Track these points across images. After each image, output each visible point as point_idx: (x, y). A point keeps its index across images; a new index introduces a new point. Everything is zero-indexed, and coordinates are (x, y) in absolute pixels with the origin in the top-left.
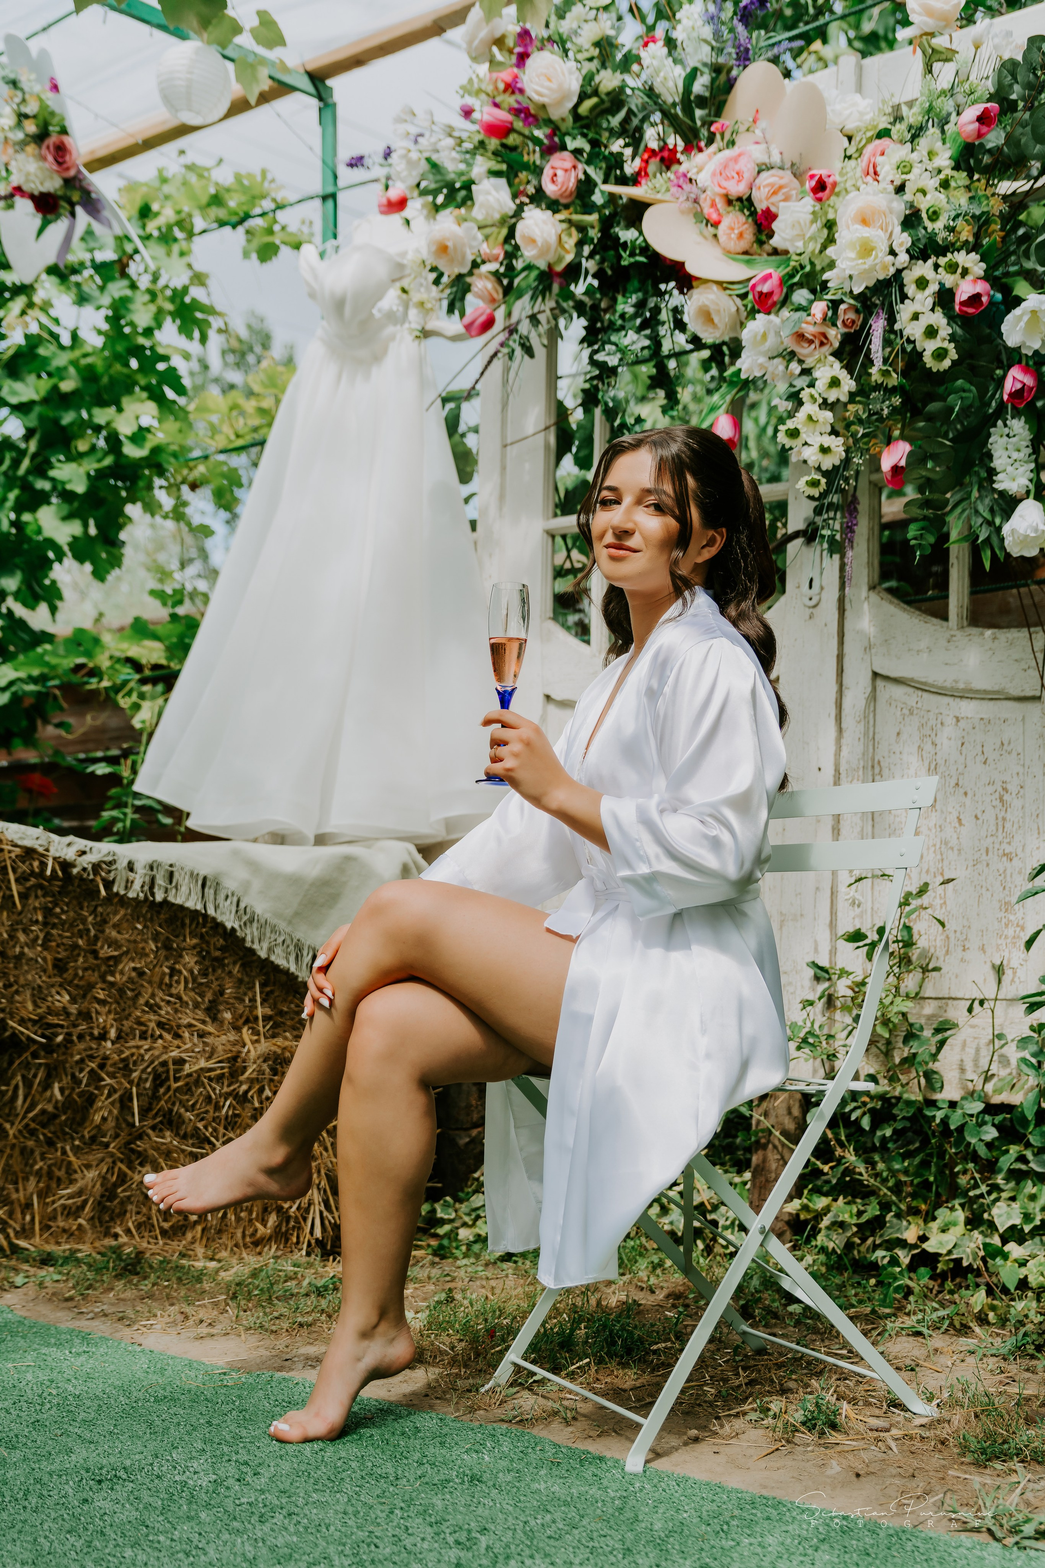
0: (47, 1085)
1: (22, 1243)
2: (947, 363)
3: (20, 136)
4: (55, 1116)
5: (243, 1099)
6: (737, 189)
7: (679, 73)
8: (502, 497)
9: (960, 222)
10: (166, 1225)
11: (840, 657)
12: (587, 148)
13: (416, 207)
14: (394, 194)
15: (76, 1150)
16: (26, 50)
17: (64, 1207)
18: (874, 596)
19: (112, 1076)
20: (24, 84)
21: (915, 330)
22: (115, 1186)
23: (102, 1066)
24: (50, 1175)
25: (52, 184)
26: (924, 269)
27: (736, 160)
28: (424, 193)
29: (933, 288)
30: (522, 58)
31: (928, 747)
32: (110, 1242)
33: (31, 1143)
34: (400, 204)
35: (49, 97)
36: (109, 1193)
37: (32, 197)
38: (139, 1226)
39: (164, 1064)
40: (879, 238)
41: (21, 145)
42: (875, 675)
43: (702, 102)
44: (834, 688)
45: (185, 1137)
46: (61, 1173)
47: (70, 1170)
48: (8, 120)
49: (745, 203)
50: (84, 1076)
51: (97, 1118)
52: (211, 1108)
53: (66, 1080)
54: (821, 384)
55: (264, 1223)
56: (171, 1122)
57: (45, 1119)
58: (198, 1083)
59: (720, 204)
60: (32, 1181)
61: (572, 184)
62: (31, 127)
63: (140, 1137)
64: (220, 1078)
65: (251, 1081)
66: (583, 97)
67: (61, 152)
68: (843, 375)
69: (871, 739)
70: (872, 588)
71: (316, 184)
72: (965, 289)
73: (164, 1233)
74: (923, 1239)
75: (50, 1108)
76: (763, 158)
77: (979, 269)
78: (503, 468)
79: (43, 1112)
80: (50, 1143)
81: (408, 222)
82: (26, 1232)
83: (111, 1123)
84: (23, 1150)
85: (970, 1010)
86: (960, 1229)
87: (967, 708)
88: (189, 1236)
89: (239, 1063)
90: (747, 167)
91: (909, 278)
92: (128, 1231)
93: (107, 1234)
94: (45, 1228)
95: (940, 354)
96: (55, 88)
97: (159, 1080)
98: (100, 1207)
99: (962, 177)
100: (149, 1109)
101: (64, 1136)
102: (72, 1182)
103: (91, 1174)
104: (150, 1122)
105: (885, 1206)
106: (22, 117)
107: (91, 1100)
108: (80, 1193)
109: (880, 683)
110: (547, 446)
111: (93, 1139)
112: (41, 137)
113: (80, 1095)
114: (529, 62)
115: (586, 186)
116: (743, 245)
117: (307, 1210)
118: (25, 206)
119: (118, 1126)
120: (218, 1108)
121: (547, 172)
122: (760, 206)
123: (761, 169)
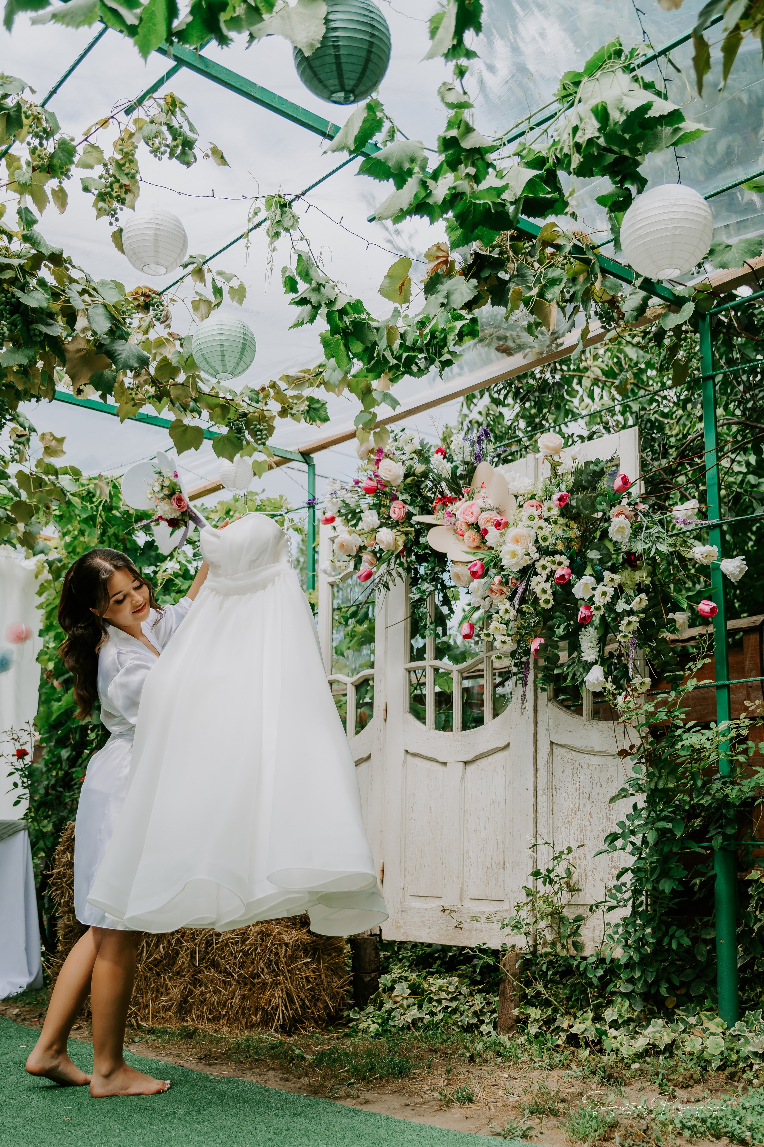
0: (157, 946)
1: (143, 1024)
2: (550, 606)
3: (162, 495)
4: (161, 961)
5: (246, 954)
6: (471, 520)
7: (449, 466)
8: (386, 652)
9: (558, 542)
10: (210, 1016)
11: (536, 734)
12: (409, 498)
13: (338, 521)
14: (328, 515)
15: (170, 978)
16: (166, 458)
17: (164, 1006)
18: (550, 704)
19: (187, 941)
20: (164, 473)
21: (538, 590)
22: (187, 996)
23: (182, 937)
24: (158, 991)
25: (176, 515)
26: (545, 561)
27: (471, 507)
28: (341, 516)
29: (548, 570)
30: (378, 461)
31: (576, 779)
32: (184, 1024)
33: (149, 974)
34: (332, 520)
35: (175, 480)
36: (185, 1000)
37: (167, 520)
38: (197, 1017)
39: (211, 936)
40: (520, 550)
41: (162, 499)
42: (552, 743)
43: (462, 477)
44: (532, 749)
45: (220, 972)
46: (163, 990)
47: (167, 989)
48: (157, 488)
49: (475, 526)
50: (173, 941)
51: (180, 963)
52: (232, 958)
53: (166, 943)
54: (501, 612)
55: (256, 1016)
56: (214, 965)
57: (157, 963)
58: (227, 945)
59: (464, 527)
60: (150, 993)
61: (403, 514)
62: (166, 492)
63: (200, 972)
64: (237, 942)
65: (252, 945)
66: (406, 476)
67: (180, 500)
68: (510, 608)
69: (551, 774)
70: (549, 700)
72: (560, 572)
73: (209, 1020)
74: (571, 1027)
75: (158, 957)
76: (482, 505)
77: (567, 562)
78: (386, 638)
79: (155, 959)
80: (158, 975)
81: (334, 528)
82: (145, 1019)
83: (186, 965)
84: (146, 978)
85: (591, 910)
86: (590, 1022)
87: (595, 760)
88: (221, 1022)
89: (246, 936)
90: (476, 510)
91: (538, 565)
92: (193, 1019)
93: (183, 1020)
94: (154, 1016)
95: (547, 601)
96: (176, 476)
97: (209, 944)
98: (180, 1008)
99: (562, 521)
100: (204, 958)
101: (165, 971)
102: (168, 994)
103: (176, 990)
104: (204, 965)
105: (555, 1010)
106: (163, 487)
107: (177, 953)
108: (171, 1000)
109: (555, 747)
110: (406, 629)
111: (178, 973)
112: (170, 496)
113: (172, 950)
114: (381, 463)
115: (409, 515)
116: (475, 544)
117: (276, 1010)
118: (164, 524)
119: (189, 966)
120: (235, 958)
121: (392, 509)
122: (482, 527)
123: (482, 511)
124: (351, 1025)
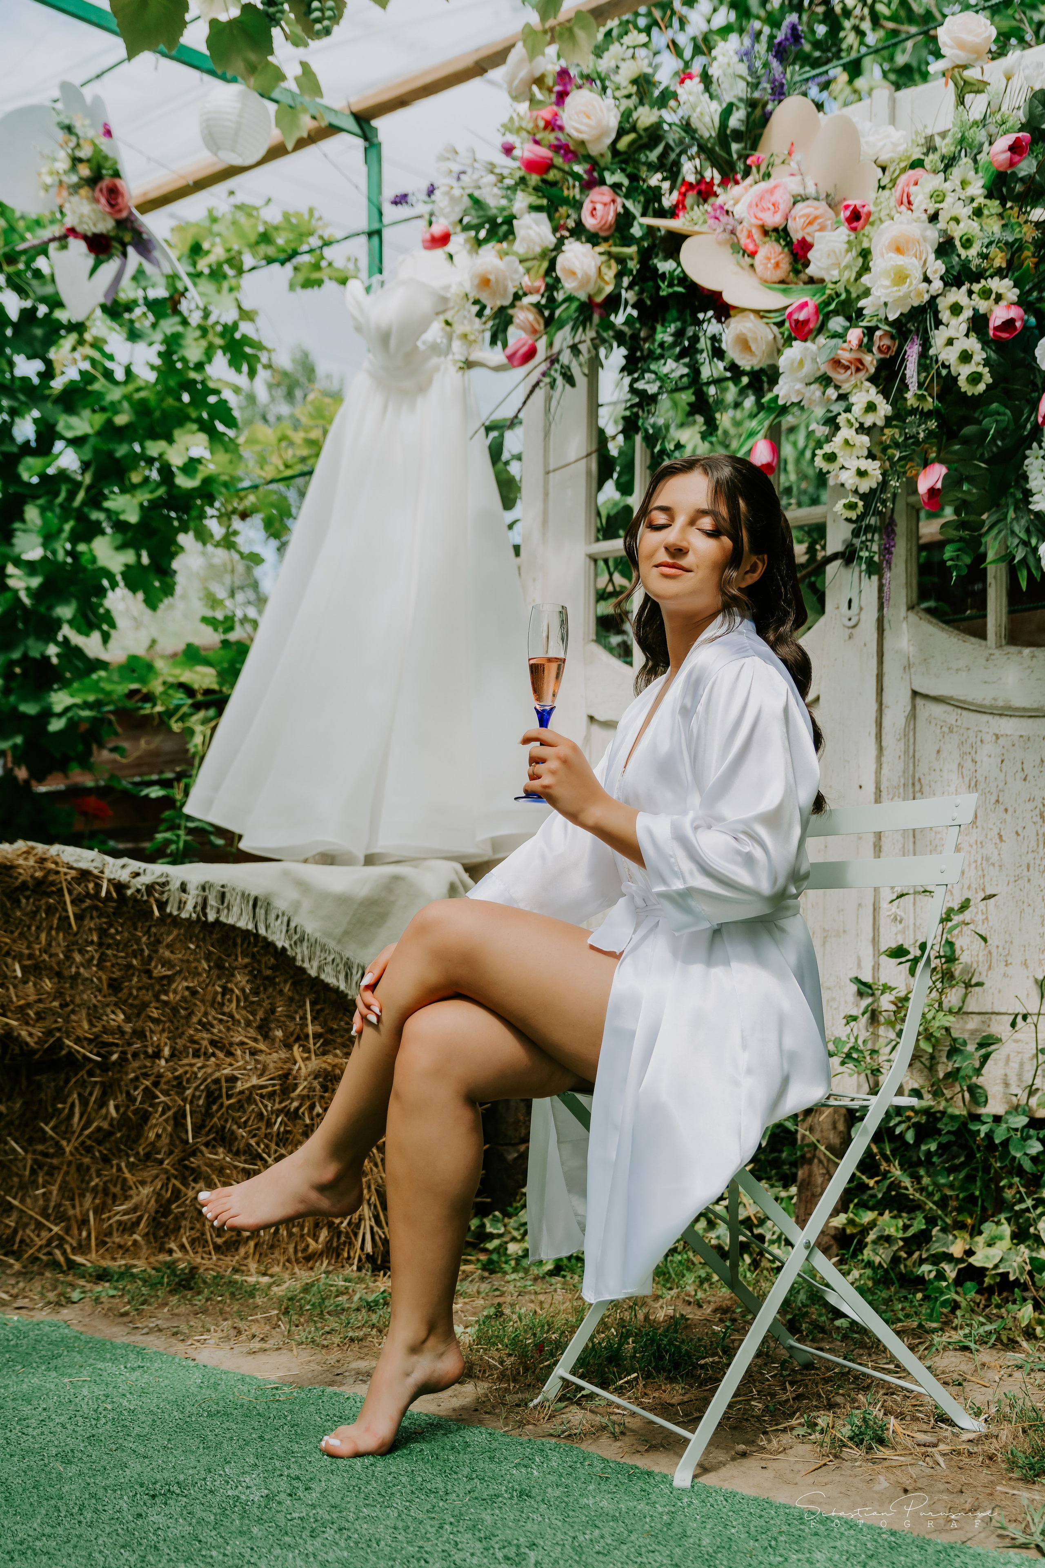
0: (102, 1103)
1: (79, 1259)
2: (981, 387)
3: (74, 179)
4: (110, 1134)
5: (294, 1116)
6: (773, 220)
7: (715, 109)
8: (545, 523)
9: (993, 249)
10: (219, 1241)
11: (880, 677)
12: (626, 182)
13: (459, 242)
14: (438, 229)
15: (131, 1167)
16: (81, 97)
17: (120, 1223)
18: (912, 616)
19: (166, 1093)
20: (79, 130)
21: (950, 356)
22: (170, 1202)
23: (156, 1084)
24: (106, 1191)
25: (105, 226)
26: (958, 295)
27: (771, 191)
28: (466, 228)
29: (968, 313)
30: (562, 97)
31: (968, 764)
32: (164, 1257)
33: (87, 1160)
34: (443, 240)
35: (104, 143)
36: (164, 1209)
37: (85, 238)
38: (193, 1242)
39: (217, 1081)
40: (913, 265)
41: (75, 189)
42: (915, 694)
43: (737, 136)
44: (874, 707)
45: (237, 1153)
46: (117, 1190)
47: (125, 1187)
48: (63, 164)
49: (781, 233)
50: (138, 1094)
51: (152, 1135)
52: (263, 1125)
53: (121, 1098)
54: (857, 410)
55: (316, 1238)
56: (224, 1139)
57: (102, 1136)
58: (250, 1100)
59: (757, 235)
60: (89, 1197)
61: (611, 217)
62: (85, 171)
63: (194, 1154)
64: (271, 1095)
65: (302, 1098)
66: (621, 132)
67: (113, 194)
68: (879, 400)
69: (911, 756)
70: (911, 608)
71: (362, 221)
72: (999, 315)
73: (217, 1248)
74: (970, 1253)
75: (105, 1125)
76: (798, 189)
77: (1013, 294)
78: (546, 494)
79: (99, 1129)
80: (106, 1160)
82: (82, 1248)
83: (165, 1140)
84: (79, 1167)
85: (1013, 1025)
86: (1006, 1243)
87: (1008, 726)
88: (242, 1251)
89: (290, 1080)
90: (783, 200)
91: (943, 304)
92: (182, 1247)
93: (162, 1249)
94: (101, 1243)
95: (975, 378)
96: (108, 133)
97: (212, 1097)
98: (155, 1223)
99: (994, 206)
100: (203, 1126)
101: (119, 1153)
102: (127, 1198)
103: (146, 1191)
104: (204, 1139)
105: (931, 1221)
106: (76, 161)
107: (145, 1117)
108: (135, 1209)
109: (919, 702)
110: (589, 473)
111: (148, 1156)
112: (93, 181)
113: (135, 1112)
114: (568, 100)
115: (625, 220)
116: (780, 274)
117: (358, 1226)
118: (77, 247)
119: (172, 1143)
120: (269, 1124)
121: (587, 207)
122: (796, 236)
123: (797, 200)
124: (490, 1246)
